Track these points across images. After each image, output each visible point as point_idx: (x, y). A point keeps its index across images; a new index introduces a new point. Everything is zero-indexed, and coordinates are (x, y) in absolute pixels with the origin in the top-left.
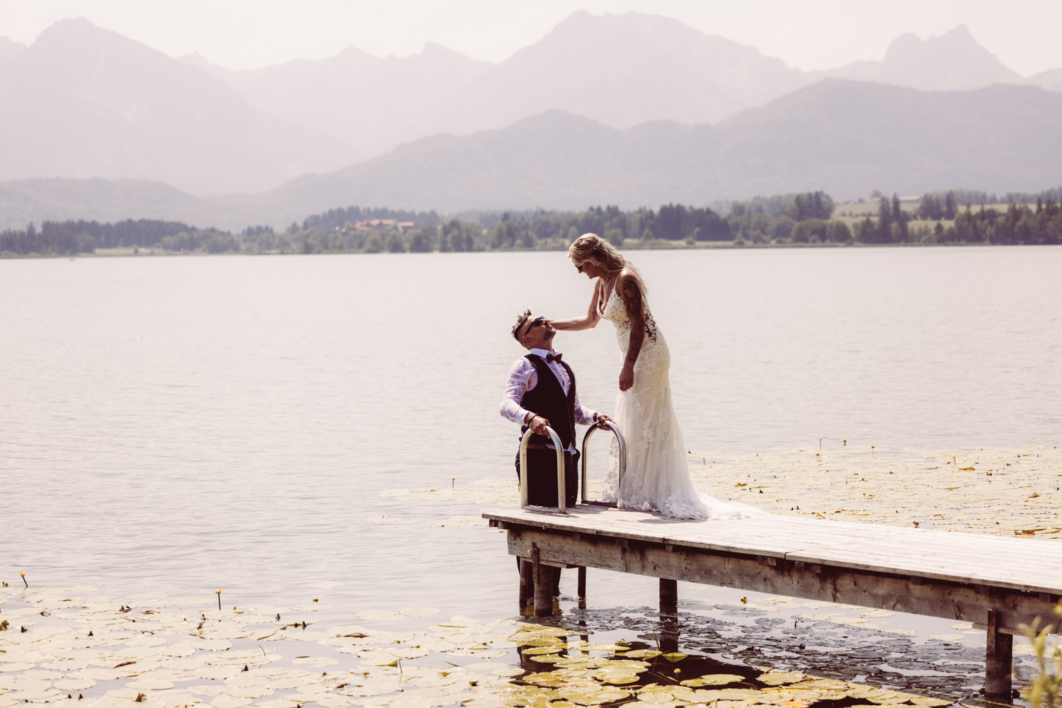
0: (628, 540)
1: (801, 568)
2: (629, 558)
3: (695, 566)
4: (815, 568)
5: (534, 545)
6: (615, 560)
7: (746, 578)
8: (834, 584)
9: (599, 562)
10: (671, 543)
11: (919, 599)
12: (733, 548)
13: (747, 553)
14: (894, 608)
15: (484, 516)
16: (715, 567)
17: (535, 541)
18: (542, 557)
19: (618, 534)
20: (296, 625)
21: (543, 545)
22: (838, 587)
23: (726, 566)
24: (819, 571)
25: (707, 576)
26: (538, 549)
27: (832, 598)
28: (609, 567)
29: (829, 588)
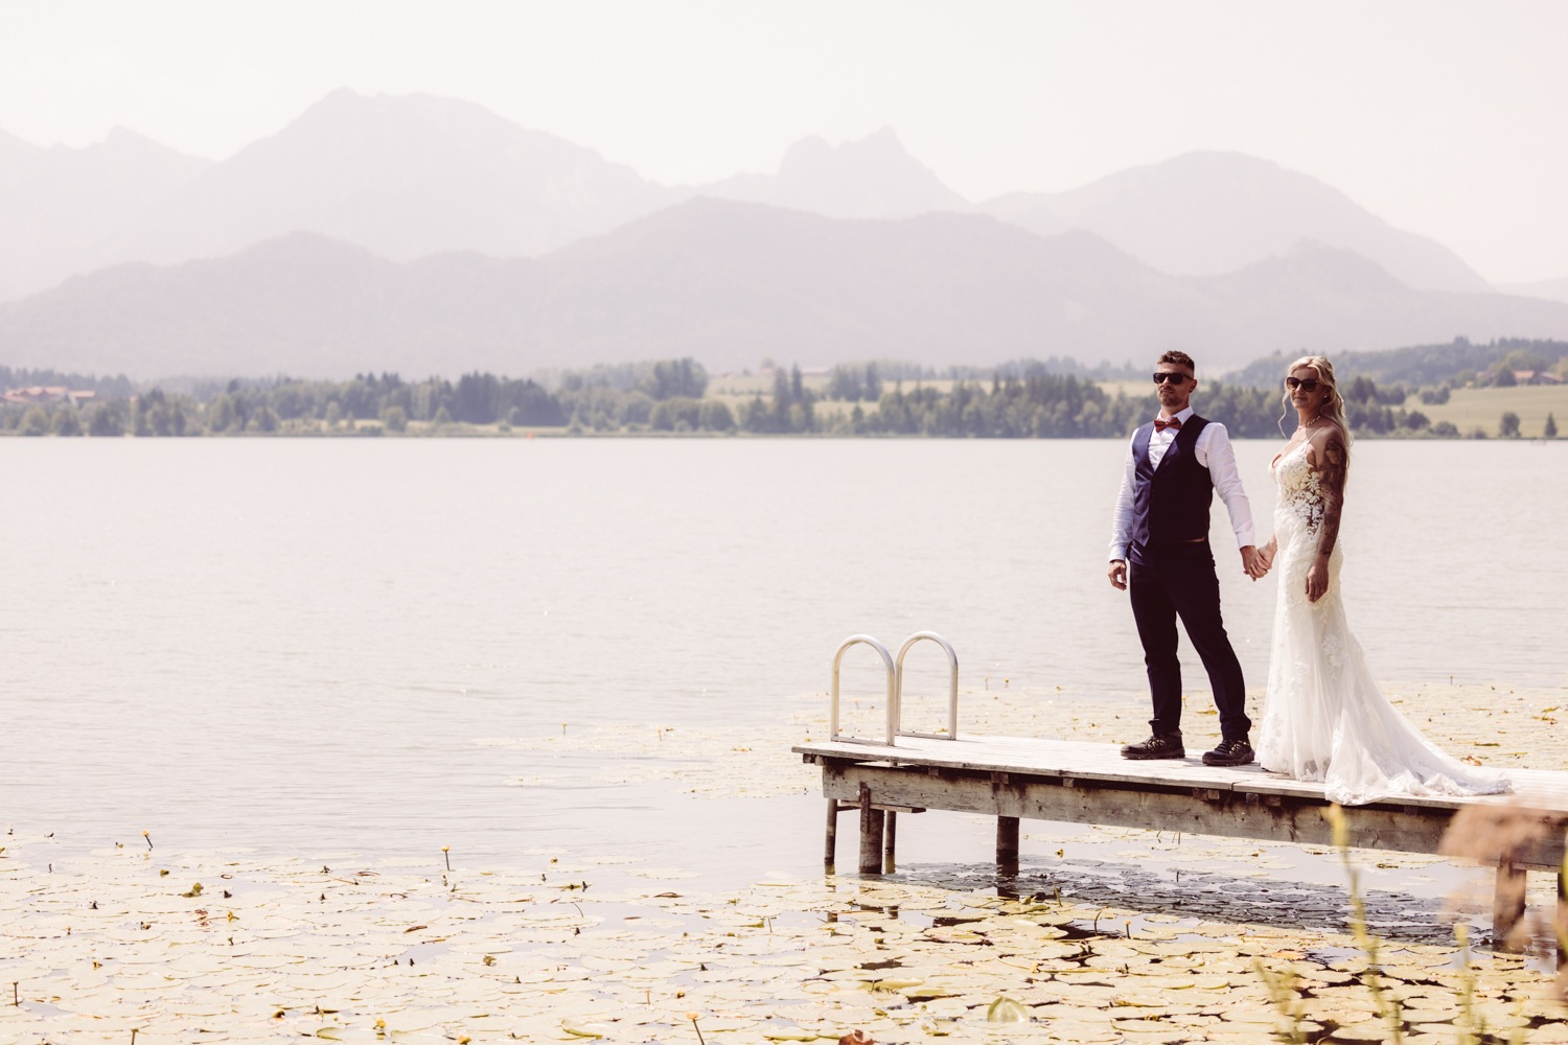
0: (1009, 774)
1: (1255, 800)
2: (1004, 797)
3: (1098, 804)
4: (1272, 800)
5: (863, 785)
6: (983, 800)
7: (1170, 816)
8: (1293, 820)
9: (959, 804)
10: (1070, 776)
11: (1407, 833)
12: (1160, 779)
13: (1179, 785)
14: (1373, 845)
15: (794, 750)
16: (1126, 805)
17: (864, 780)
18: (874, 799)
19: (995, 767)
20: (572, 887)
21: (877, 785)
22: (1298, 823)
23: (1142, 803)
24: (1277, 804)
25: (1116, 816)
26: (869, 790)
27: (1289, 836)
28: (973, 809)
29: (1286, 824)
